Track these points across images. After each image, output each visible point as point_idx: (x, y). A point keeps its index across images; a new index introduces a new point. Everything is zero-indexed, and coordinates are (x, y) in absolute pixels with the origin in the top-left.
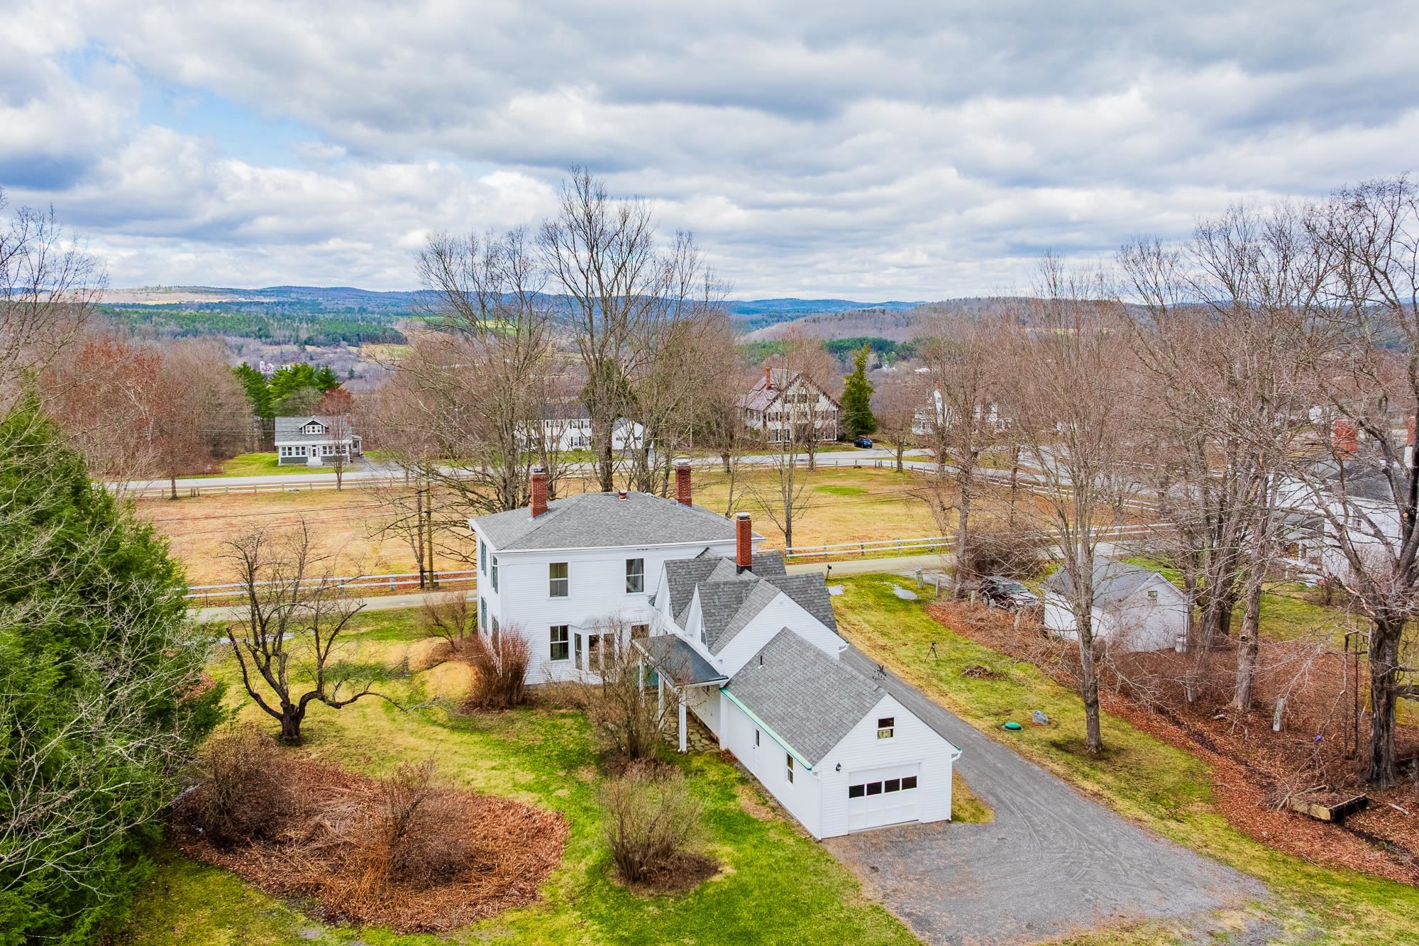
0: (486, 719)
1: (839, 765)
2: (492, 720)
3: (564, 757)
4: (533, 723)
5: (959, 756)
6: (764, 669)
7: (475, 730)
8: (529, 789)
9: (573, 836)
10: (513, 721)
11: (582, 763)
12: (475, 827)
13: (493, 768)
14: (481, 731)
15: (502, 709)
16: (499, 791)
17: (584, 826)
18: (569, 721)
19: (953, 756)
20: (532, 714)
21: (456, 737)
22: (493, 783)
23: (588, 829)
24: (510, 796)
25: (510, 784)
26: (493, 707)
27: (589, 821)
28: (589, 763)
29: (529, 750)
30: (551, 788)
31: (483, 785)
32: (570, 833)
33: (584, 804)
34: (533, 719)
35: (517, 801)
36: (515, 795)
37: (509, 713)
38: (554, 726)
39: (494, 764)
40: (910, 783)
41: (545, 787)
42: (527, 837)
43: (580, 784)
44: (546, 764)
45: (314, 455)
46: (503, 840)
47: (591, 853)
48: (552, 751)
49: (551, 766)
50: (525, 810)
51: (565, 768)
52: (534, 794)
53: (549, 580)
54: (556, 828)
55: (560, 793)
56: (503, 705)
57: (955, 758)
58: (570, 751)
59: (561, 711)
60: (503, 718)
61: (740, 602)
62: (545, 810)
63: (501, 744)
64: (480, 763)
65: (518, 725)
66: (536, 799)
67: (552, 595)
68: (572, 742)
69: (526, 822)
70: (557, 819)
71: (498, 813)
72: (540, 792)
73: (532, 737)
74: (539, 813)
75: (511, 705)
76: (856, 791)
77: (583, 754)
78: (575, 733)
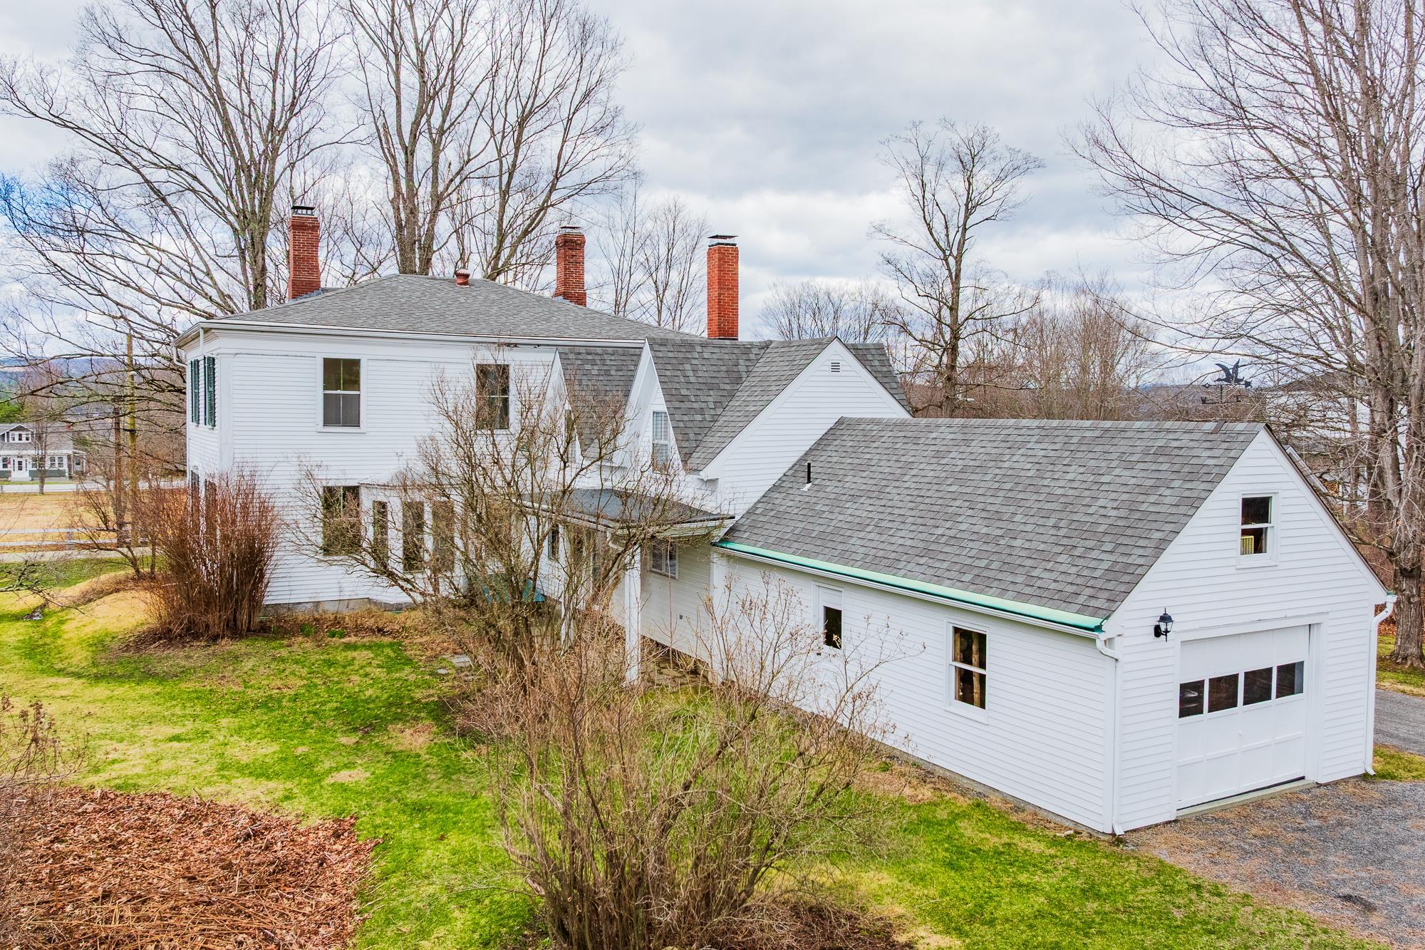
0: (176, 657)
1: (1165, 618)
2: (188, 657)
3: (351, 712)
4: (283, 660)
5: (1389, 609)
6: (821, 488)
7: (149, 675)
8: (260, 772)
9: (385, 876)
10: (236, 658)
11: (397, 718)
12: (82, 871)
13: (177, 738)
14: (161, 678)
15: (215, 639)
16: (179, 781)
17: (415, 847)
18: (362, 656)
19: (1380, 608)
20: (282, 646)
21: (102, 690)
22: (166, 765)
23: (428, 856)
24: (207, 790)
25: (215, 763)
26: (196, 637)
27: (431, 834)
28: (416, 719)
29: (265, 704)
30: (318, 769)
31: (138, 770)
32: (375, 870)
33: (412, 796)
34: (284, 653)
35: (224, 802)
36: (223, 787)
37: (227, 645)
38: (330, 664)
39: (178, 730)
40: (1290, 679)
41: (305, 767)
42: (244, 886)
43: (395, 755)
44: (308, 725)
45: (20, 469)
46: (165, 898)
47: (446, 919)
48: (323, 703)
49: (319, 728)
50: (244, 820)
51: (355, 730)
52: (272, 784)
53: (319, 392)
54: (334, 858)
55: (343, 776)
56: (216, 630)
57: (1383, 615)
58: (368, 701)
59: (346, 640)
60: (214, 654)
61: (738, 380)
62: (302, 816)
63: (203, 697)
64: (143, 731)
65: (248, 664)
66: (279, 794)
67: (327, 422)
68: (372, 685)
69: (244, 848)
70: (337, 835)
71: (168, 831)
72: (290, 777)
73: (279, 683)
74: (285, 826)
75: (235, 631)
76: (1190, 700)
77: (400, 705)
78: (379, 673)
